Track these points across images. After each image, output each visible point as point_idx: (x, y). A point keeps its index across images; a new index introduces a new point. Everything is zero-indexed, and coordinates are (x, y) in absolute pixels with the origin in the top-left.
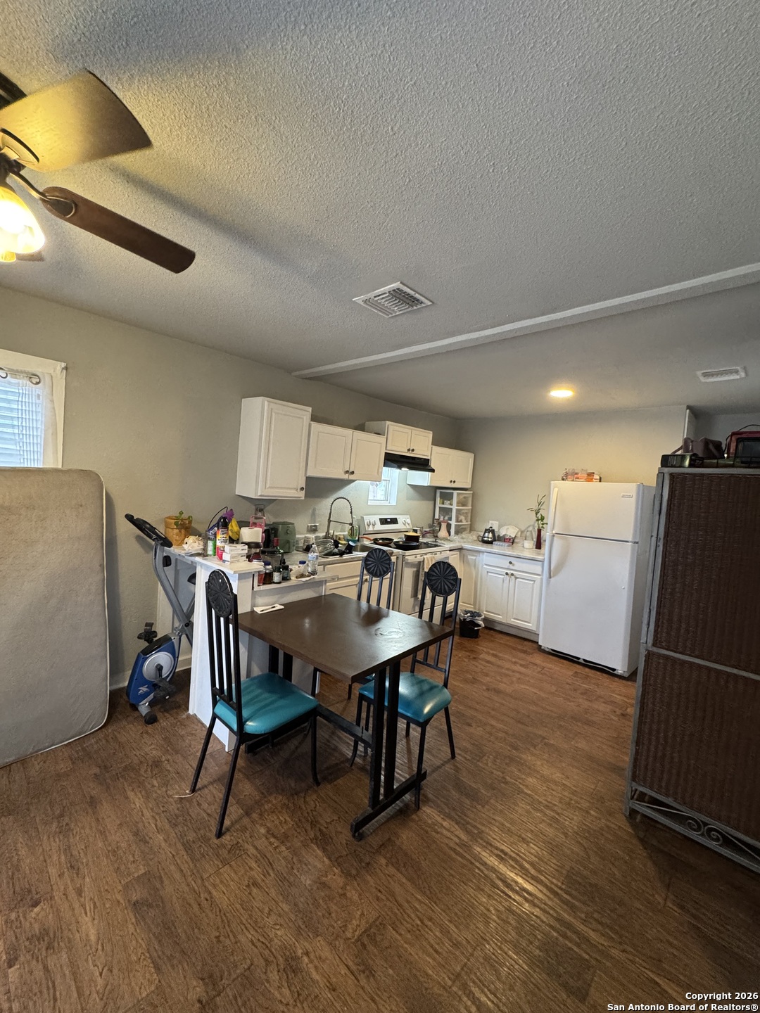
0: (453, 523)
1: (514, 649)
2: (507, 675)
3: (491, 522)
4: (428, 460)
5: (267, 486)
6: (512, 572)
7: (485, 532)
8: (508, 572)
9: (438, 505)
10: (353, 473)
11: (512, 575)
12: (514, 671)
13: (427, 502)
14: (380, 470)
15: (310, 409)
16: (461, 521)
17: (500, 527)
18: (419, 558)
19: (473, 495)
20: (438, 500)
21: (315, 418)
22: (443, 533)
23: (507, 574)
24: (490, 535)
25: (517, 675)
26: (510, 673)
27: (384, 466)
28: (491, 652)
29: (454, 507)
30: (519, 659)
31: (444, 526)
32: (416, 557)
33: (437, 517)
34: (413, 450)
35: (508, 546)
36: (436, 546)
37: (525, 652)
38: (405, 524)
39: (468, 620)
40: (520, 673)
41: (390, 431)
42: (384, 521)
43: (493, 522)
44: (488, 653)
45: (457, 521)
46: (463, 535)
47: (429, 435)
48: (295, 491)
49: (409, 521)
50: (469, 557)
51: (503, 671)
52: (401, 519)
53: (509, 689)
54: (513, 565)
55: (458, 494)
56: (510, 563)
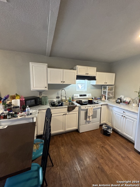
0: (107, 96)
1: (123, 146)
2: (112, 161)
3: (121, 96)
4: (95, 77)
5: (34, 87)
6: (125, 115)
7: (118, 99)
8: (123, 115)
9: (103, 90)
10: (64, 82)
11: (124, 117)
12: (117, 160)
13: (99, 90)
14: (75, 81)
15: (47, 64)
16: (110, 95)
17: (124, 98)
18: (87, 108)
19: (115, 87)
20: (103, 89)
21: (49, 67)
22: (103, 99)
23: (122, 116)
24: (119, 100)
25: (117, 163)
26: (114, 160)
27: (77, 79)
28: (111, 145)
29: (107, 91)
30: (122, 153)
31: (104, 97)
32: (86, 107)
33: (102, 94)
34: (88, 74)
35: (126, 105)
36: (98, 104)
37: (127, 149)
38: (89, 96)
39: (105, 130)
40: (119, 162)
41: (78, 69)
42: (81, 96)
43: (122, 96)
44: (110, 145)
45: (108, 95)
46: (111, 100)
47: (95, 69)
48: (44, 88)
49: (91, 95)
50: (110, 107)
51: (112, 158)
52: (87, 95)
53: (108, 172)
54: (125, 113)
55: (108, 87)
56: (124, 112)
